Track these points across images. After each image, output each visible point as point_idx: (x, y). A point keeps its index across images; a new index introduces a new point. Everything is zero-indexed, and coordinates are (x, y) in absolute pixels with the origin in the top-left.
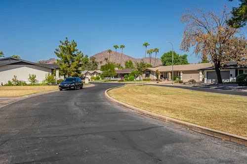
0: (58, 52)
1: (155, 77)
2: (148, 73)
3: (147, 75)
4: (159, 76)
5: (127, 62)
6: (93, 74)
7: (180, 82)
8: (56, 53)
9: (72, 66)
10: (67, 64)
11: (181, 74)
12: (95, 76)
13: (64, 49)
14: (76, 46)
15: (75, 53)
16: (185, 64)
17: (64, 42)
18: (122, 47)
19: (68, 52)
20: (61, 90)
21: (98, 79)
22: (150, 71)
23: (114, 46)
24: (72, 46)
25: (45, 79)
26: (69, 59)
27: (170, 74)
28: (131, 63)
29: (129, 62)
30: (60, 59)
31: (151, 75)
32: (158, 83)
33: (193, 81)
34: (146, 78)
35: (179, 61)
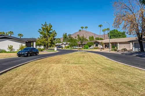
0: (40, 31)
1: (101, 46)
2: (97, 44)
3: (97, 45)
4: (104, 46)
5: (90, 37)
6: (66, 44)
7: (115, 50)
8: (39, 32)
9: (49, 40)
10: (46, 39)
11: (118, 44)
12: (67, 46)
13: (44, 29)
14: (52, 27)
15: (51, 31)
16: (124, 37)
17: (44, 25)
18: (86, 27)
19: (46, 31)
20: (19, 57)
21: (68, 47)
22: (98, 43)
23: (81, 27)
24: (49, 27)
25: (19, 48)
26: (47, 35)
27: (110, 44)
28: (93, 38)
29: (91, 37)
30: (41, 35)
31: (99, 45)
32: (101, 50)
33: (125, 50)
34: (96, 47)
35: (120, 36)
